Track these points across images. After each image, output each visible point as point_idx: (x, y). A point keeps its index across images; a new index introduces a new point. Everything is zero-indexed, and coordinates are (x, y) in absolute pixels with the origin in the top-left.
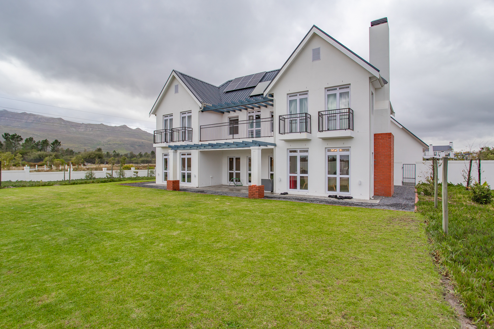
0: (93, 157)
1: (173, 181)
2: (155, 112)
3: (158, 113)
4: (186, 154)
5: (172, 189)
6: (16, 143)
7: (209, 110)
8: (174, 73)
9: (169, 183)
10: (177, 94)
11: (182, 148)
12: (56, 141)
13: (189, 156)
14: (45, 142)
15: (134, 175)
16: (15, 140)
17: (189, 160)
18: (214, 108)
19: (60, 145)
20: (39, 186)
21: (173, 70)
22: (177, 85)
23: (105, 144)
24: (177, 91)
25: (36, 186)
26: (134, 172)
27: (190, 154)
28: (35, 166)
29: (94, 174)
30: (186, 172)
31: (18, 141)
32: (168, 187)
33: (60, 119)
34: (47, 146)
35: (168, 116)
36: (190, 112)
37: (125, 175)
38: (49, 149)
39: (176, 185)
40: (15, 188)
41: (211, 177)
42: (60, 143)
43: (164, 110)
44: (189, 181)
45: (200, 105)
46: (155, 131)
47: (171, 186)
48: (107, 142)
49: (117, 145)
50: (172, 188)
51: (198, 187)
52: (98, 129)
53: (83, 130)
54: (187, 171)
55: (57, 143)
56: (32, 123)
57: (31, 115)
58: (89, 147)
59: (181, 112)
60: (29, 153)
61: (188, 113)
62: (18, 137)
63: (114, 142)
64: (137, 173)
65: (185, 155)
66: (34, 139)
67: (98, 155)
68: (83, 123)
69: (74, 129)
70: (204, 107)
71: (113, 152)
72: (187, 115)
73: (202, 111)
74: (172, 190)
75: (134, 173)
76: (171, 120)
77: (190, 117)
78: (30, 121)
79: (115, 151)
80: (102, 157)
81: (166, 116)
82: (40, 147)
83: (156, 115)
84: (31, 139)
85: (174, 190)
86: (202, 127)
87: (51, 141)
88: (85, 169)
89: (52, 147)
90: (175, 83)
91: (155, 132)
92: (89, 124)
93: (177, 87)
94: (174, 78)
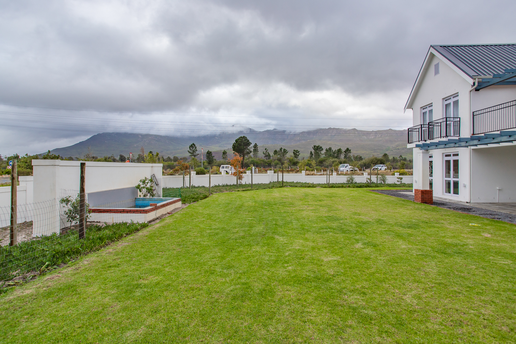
0: (375, 162)
1: (421, 190)
2: (410, 105)
3: (415, 106)
4: (452, 155)
5: (421, 201)
6: (319, 153)
7: (490, 84)
8: (432, 50)
9: (418, 193)
10: (438, 76)
11: (434, 147)
12: (348, 150)
13: (455, 158)
14: (339, 151)
15: (398, 181)
16: (319, 150)
17: (456, 163)
18: (499, 80)
19: (351, 152)
20: (306, 187)
21: (431, 46)
22: (438, 64)
23: (394, 149)
24: (437, 72)
25: (304, 187)
26: (397, 178)
27: (457, 155)
28: (321, 171)
29: (354, 178)
30: (452, 179)
31: (320, 151)
32: (416, 198)
33: (354, 129)
34: (341, 153)
35: (427, 108)
36: (456, 95)
37: (387, 181)
38: (342, 156)
39: (427, 196)
40: (291, 187)
41: (498, 188)
42: (350, 150)
43: (421, 101)
44: (456, 192)
45: (471, 81)
46: (409, 128)
47: (419, 197)
48: (396, 147)
49: (406, 150)
50: (420, 199)
51: (468, 201)
52: (386, 135)
53: (373, 137)
54: (454, 177)
55: (348, 151)
56: (335, 135)
57: (334, 128)
58: (379, 153)
59: (443, 99)
60: (326, 160)
61: (453, 97)
62: (320, 148)
63: (403, 147)
64: (401, 179)
65: (449, 155)
66: (332, 149)
67: (380, 160)
68: (373, 131)
69: (365, 137)
70: (479, 82)
71: (400, 157)
72: (451, 101)
73: (477, 90)
74: (419, 203)
75: (398, 180)
76: (431, 111)
77: (456, 103)
78: (334, 134)
79: (401, 156)
80: (383, 162)
81: (423, 108)
82: (336, 155)
83: (412, 109)
84: (330, 149)
85: (424, 203)
86: (475, 114)
87: (343, 150)
88: (360, 174)
89: (344, 154)
90: (435, 62)
91: (410, 130)
92: (379, 131)
93: (437, 66)
94: (432, 56)
